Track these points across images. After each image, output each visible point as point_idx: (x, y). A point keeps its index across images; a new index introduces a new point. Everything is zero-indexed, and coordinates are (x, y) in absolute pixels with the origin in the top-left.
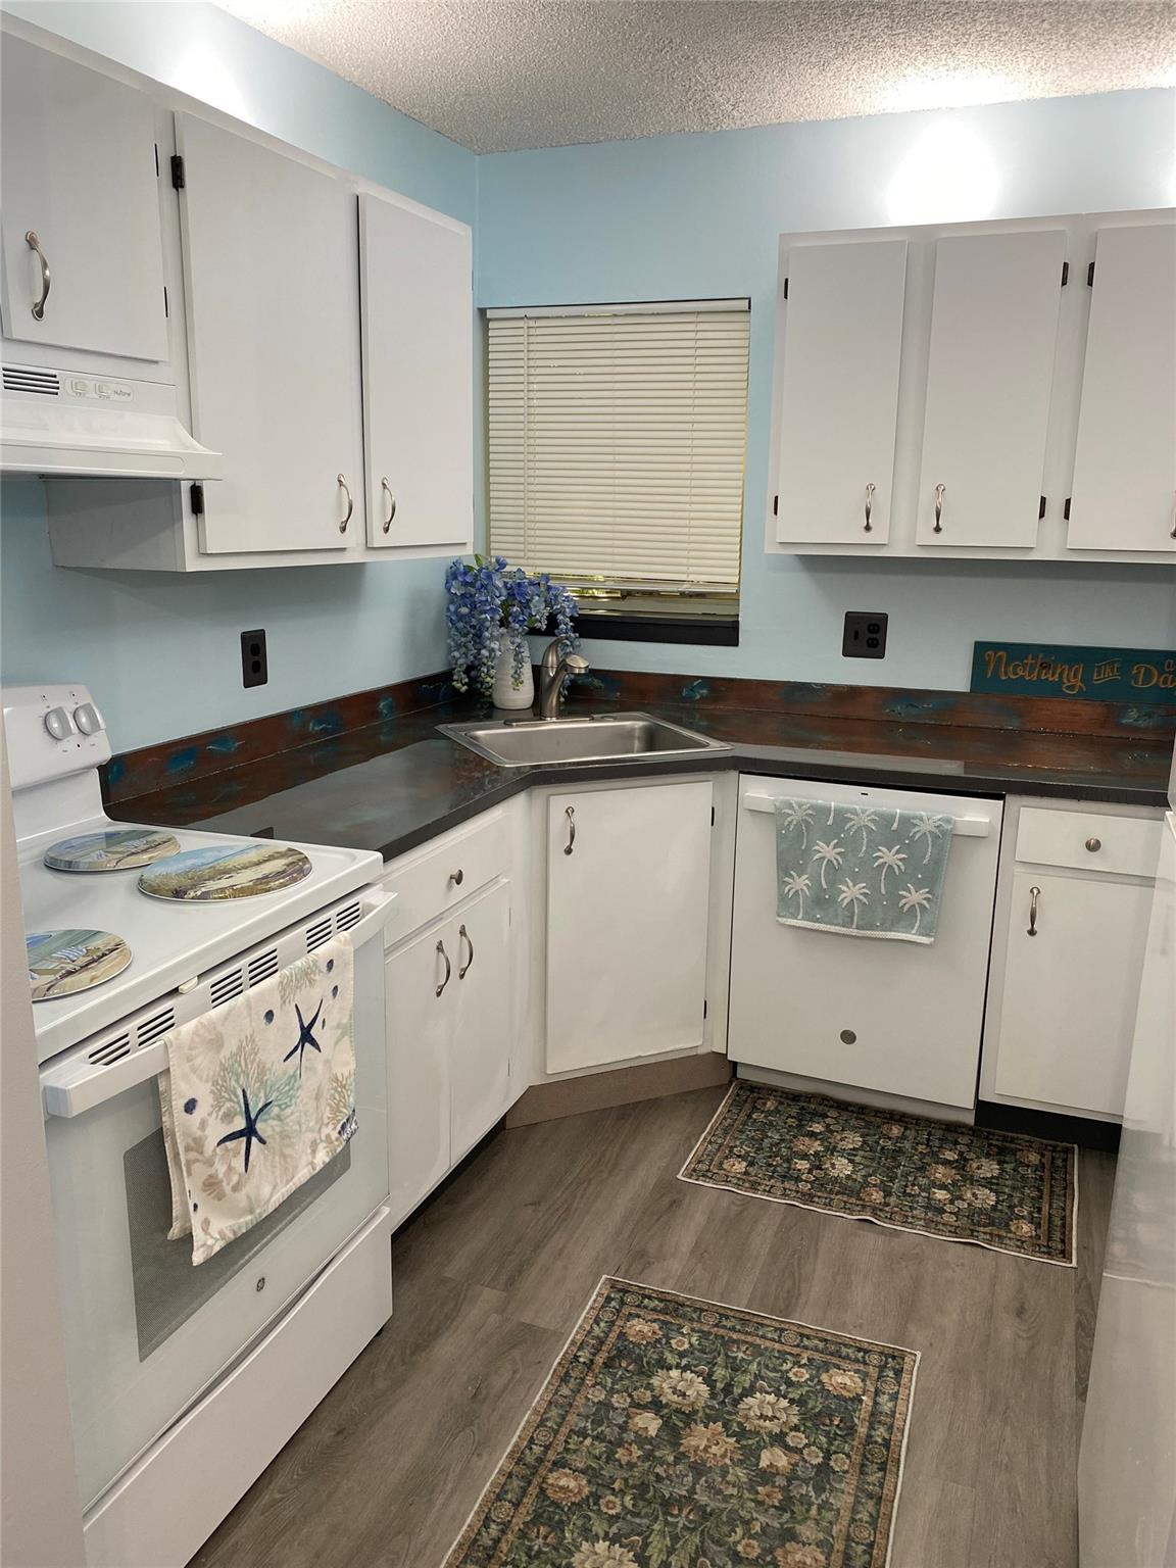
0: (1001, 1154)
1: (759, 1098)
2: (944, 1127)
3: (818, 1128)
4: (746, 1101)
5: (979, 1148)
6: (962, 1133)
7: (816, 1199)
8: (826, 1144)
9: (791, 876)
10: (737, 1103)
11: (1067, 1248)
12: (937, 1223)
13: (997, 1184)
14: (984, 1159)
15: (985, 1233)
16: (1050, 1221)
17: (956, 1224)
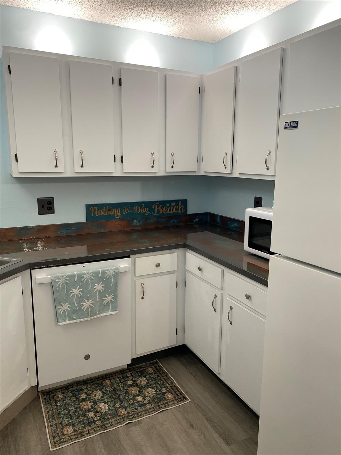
0: (142, 374)
1: (54, 395)
2: (120, 373)
3: (84, 396)
4: (50, 400)
5: (135, 375)
6: (127, 372)
7: (107, 426)
8: (91, 401)
9: (62, 306)
10: (47, 402)
11: (184, 396)
12: (147, 410)
13: (150, 385)
14: (139, 378)
15: (162, 405)
16: (173, 389)
17: (152, 406)
